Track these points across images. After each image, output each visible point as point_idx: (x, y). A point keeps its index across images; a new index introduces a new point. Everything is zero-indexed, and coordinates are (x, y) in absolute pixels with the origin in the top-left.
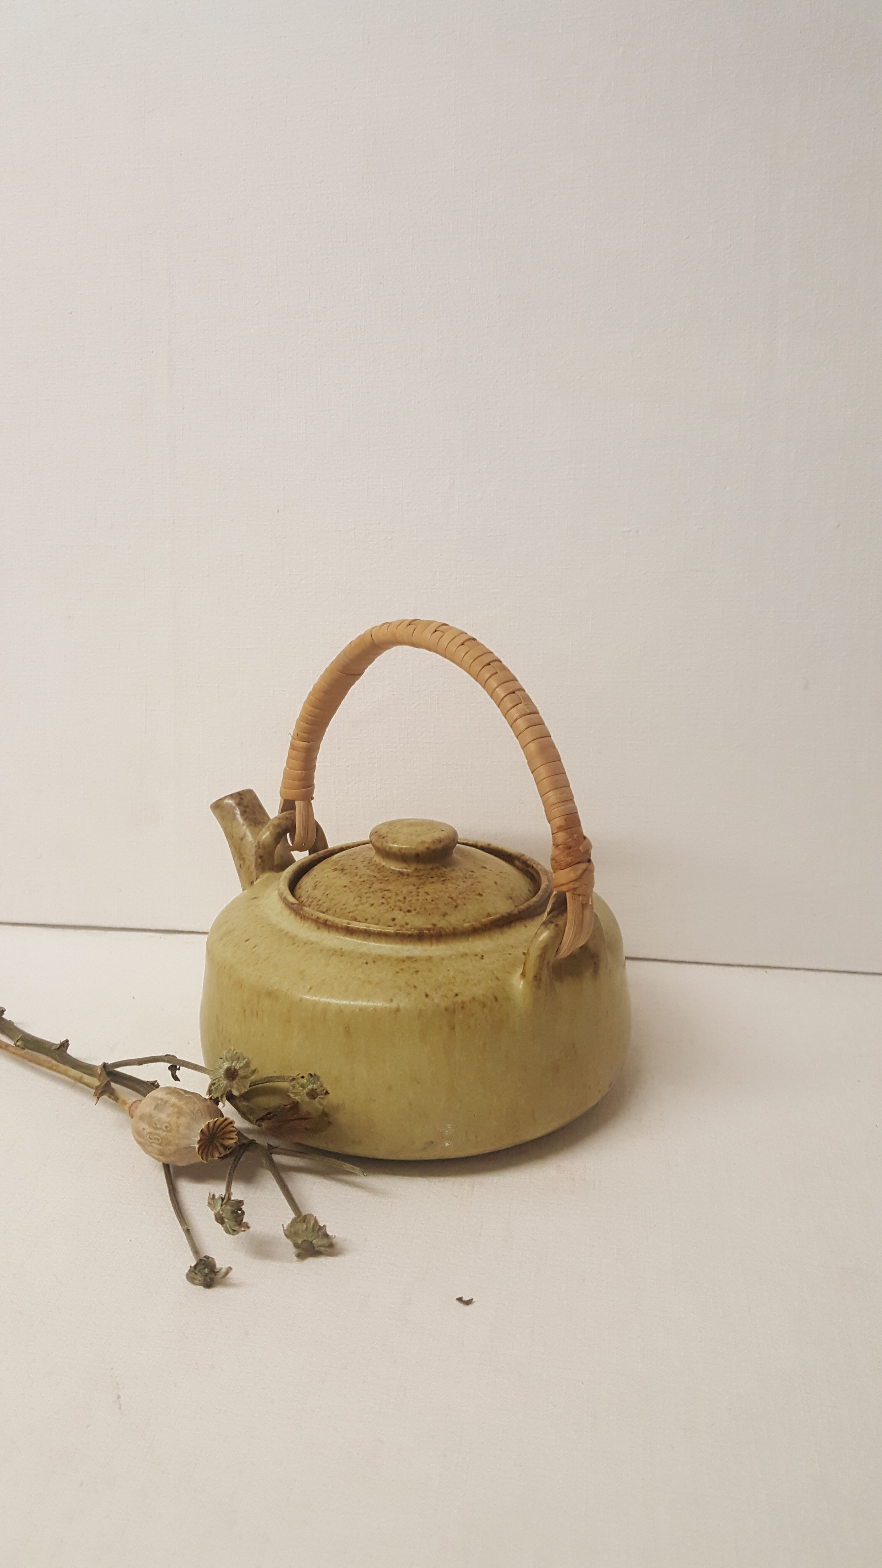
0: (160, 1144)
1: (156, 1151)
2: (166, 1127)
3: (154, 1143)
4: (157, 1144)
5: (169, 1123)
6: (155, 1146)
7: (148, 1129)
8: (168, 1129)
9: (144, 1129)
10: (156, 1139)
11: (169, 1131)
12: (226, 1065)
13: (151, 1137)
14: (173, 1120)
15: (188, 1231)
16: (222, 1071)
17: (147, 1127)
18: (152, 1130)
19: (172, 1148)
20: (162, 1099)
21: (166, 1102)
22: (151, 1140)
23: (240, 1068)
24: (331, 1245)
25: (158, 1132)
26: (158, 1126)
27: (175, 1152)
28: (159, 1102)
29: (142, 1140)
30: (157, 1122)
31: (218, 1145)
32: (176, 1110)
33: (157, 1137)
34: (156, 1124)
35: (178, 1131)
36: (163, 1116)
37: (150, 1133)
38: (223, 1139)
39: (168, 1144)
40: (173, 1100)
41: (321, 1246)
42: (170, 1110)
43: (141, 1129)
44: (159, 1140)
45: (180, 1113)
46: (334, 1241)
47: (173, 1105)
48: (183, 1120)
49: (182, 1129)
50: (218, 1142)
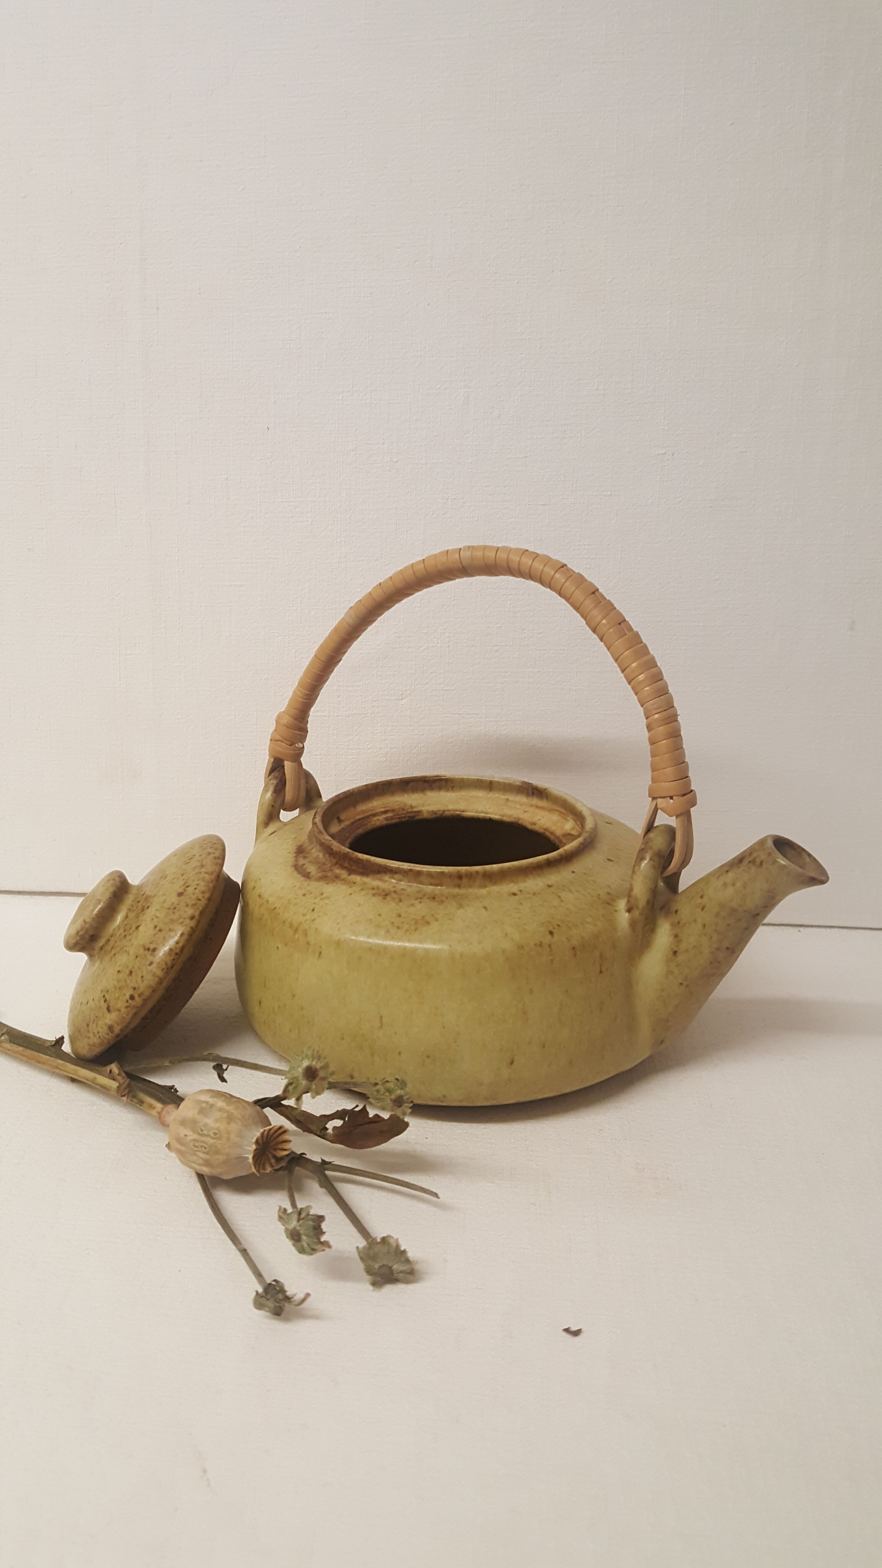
0: (207, 1153)
1: (201, 1161)
2: (215, 1134)
3: (199, 1151)
4: (204, 1153)
5: (218, 1129)
6: (201, 1155)
7: (192, 1136)
8: (217, 1135)
9: (186, 1135)
10: (202, 1146)
11: (219, 1138)
12: (306, 1063)
13: (196, 1144)
14: (222, 1126)
15: (244, 1252)
16: (300, 1070)
17: (191, 1133)
18: (195, 1136)
19: (221, 1158)
20: (207, 1103)
21: (212, 1106)
22: (196, 1149)
23: (321, 1068)
24: (412, 1272)
25: (204, 1139)
26: (204, 1132)
27: (224, 1162)
28: (204, 1105)
29: (183, 1148)
30: (203, 1128)
31: (270, 1156)
32: (225, 1115)
33: (205, 1145)
34: (202, 1130)
35: (228, 1139)
36: (210, 1121)
37: (195, 1140)
38: (275, 1150)
39: (217, 1152)
40: (220, 1103)
41: (401, 1272)
42: (218, 1115)
43: (182, 1135)
44: (205, 1148)
45: (230, 1119)
46: (417, 1267)
47: (221, 1110)
48: (234, 1127)
49: (233, 1136)
50: (270, 1152)
